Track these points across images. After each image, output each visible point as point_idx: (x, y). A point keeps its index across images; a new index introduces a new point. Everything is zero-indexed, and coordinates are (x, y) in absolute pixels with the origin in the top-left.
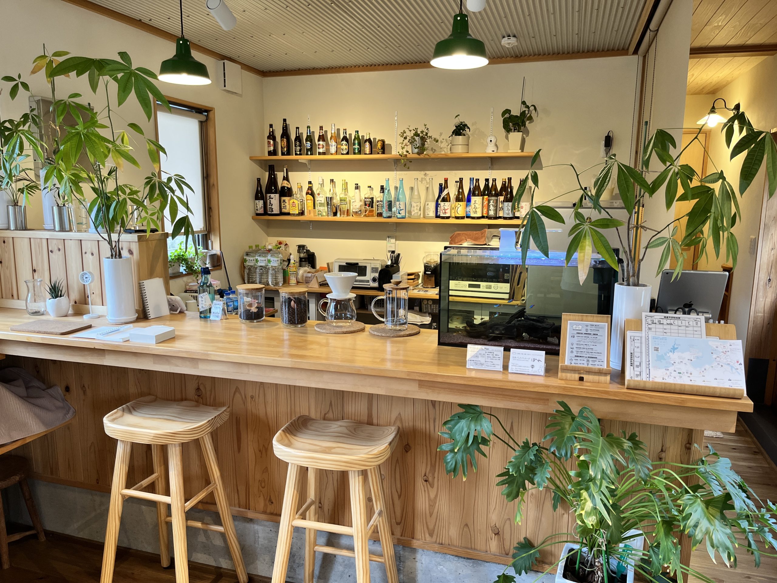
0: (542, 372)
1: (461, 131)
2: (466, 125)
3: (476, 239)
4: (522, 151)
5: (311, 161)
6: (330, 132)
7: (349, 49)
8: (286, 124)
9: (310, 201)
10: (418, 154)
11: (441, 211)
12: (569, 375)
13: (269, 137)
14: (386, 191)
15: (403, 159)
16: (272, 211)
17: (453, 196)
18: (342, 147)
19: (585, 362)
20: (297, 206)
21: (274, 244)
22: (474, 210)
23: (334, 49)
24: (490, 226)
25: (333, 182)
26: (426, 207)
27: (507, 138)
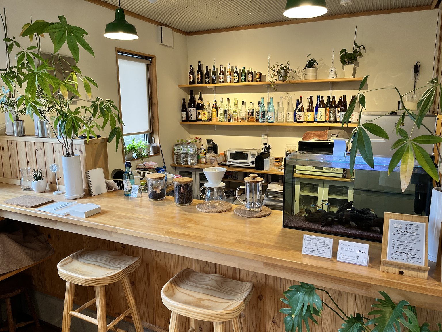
0: (366, 262)
1: (312, 65)
2: (315, 61)
3: (320, 137)
4: (354, 77)
5: (215, 87)
6: (228, 68)
7: (238, 14)
8: (200, 64)
9: (215, 112)
10: (283, 80)
11: (298, 118)
12: (390, 269)
13: (190, 73)
14: (262, 105)
15: (272, 85)
16: (192, 119)
17: (305, 108)
18: (234, 78)
19: (405, 258)
20: (206, 115)
21: (193, 139)
22: (320, 117)
23: (228, 15)
24: (331, 128)
25: (228, 100)
26: (288, 115)
27: (343, 68)
